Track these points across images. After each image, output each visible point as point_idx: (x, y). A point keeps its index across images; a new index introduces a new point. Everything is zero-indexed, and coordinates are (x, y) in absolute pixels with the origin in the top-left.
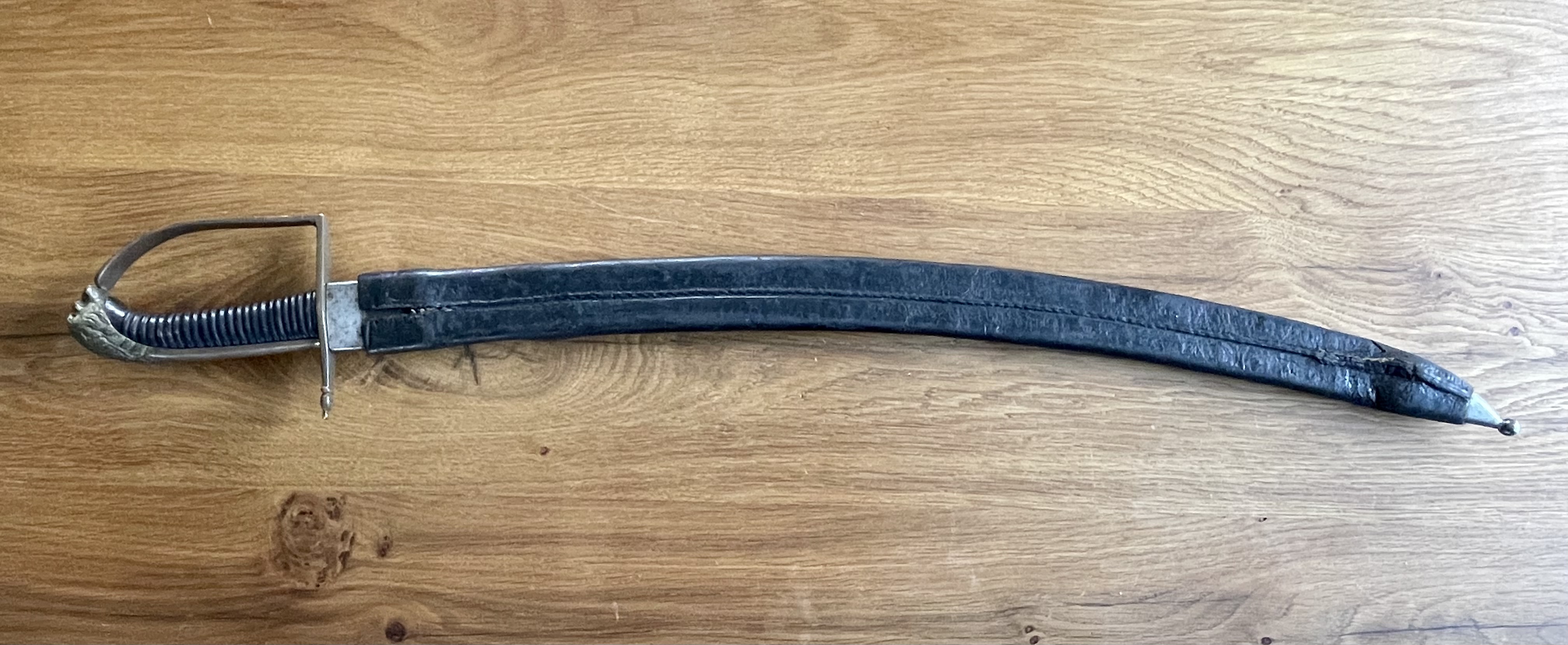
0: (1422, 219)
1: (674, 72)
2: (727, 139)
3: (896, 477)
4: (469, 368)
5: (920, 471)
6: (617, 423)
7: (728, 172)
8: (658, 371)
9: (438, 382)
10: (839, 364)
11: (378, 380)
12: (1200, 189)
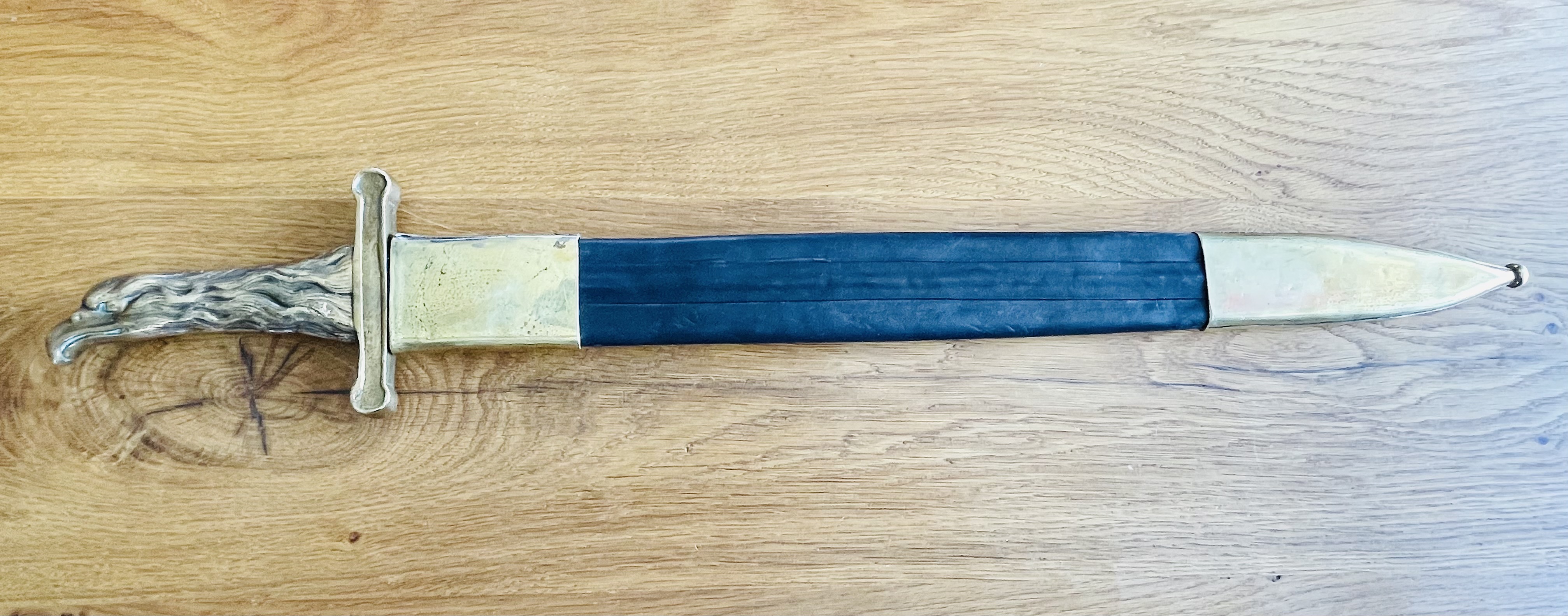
0: (1427, 200)
1: (518, 58)
2: (584, 135)
3: (812, 548)
4: (255, 433)
5: (844, 538)
6: (448, 497)
7: (587, 174)
8: (502, 425)
9: (215, 453)
10: (735, 407)
11: (135, 454)
12: (1162, 173)
